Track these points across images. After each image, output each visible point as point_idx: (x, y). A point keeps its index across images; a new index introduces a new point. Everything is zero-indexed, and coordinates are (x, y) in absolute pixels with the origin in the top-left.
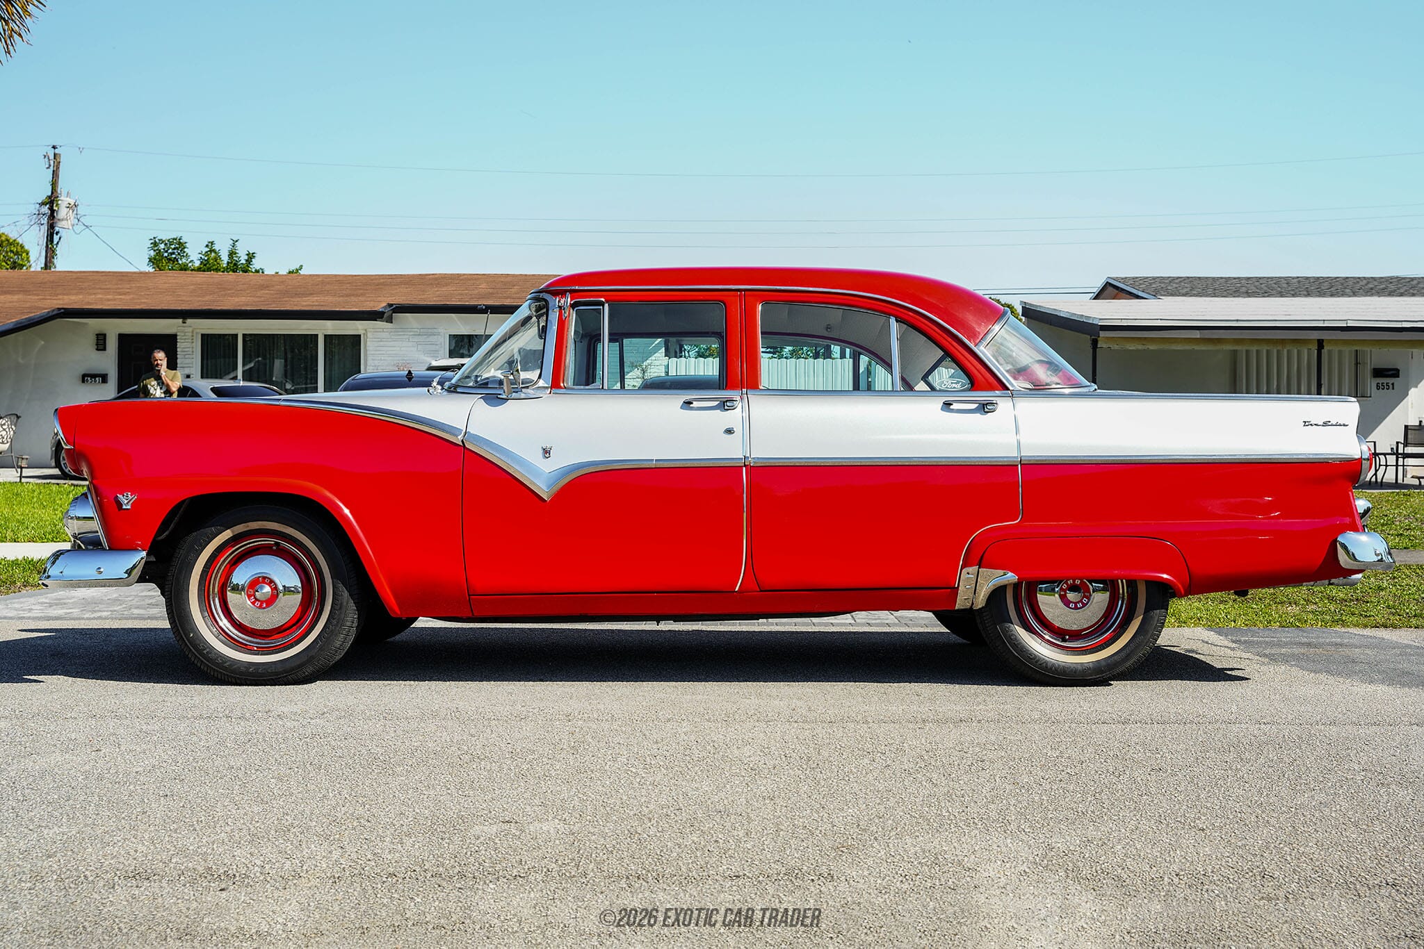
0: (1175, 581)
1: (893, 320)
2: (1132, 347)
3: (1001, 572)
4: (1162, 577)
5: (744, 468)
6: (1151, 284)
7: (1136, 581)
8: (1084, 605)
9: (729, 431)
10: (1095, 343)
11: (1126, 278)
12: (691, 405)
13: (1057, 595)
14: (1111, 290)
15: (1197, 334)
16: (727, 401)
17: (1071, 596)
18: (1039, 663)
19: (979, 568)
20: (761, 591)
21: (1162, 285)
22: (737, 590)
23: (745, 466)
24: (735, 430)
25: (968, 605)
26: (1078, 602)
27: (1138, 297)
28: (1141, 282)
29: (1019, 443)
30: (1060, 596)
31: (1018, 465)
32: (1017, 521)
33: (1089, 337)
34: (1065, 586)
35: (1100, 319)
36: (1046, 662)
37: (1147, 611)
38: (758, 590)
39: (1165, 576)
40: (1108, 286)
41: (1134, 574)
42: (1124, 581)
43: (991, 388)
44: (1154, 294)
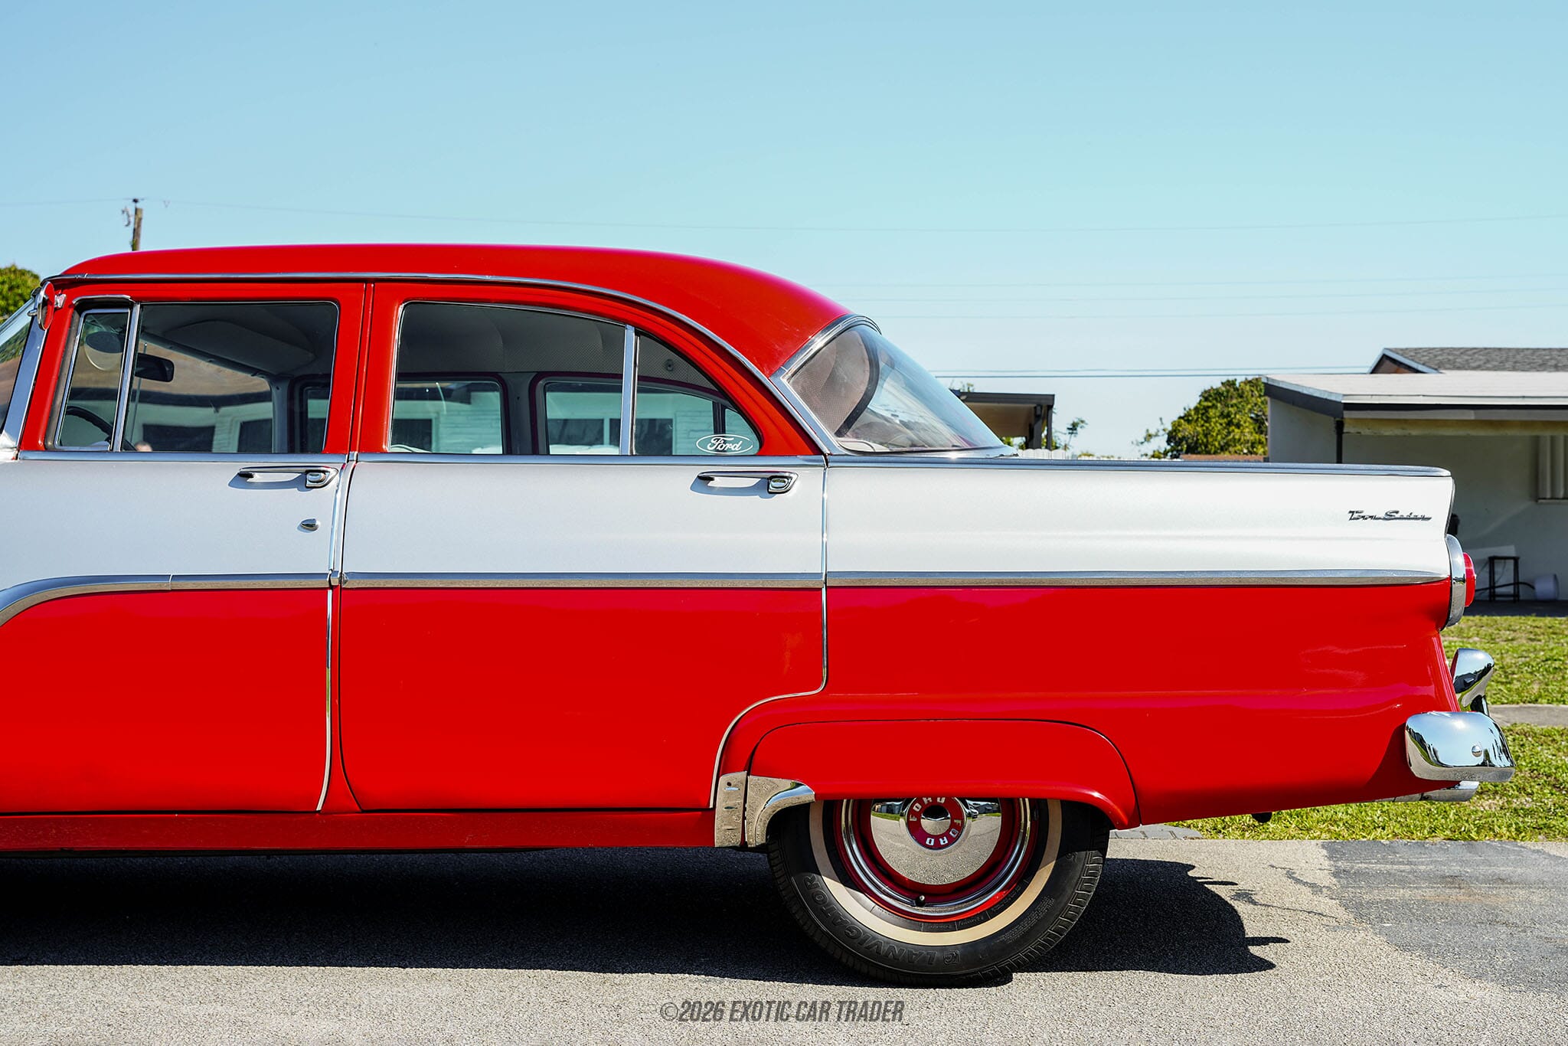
0: (1109, 801)
1: (630, 333)
2: (1388, 431)
3: (787, 783)
4: (1093, 796)
5: (330, 593)
6: (1436, 356)
7: (1046, 800)
8: (952, 841)
9: (309, 526)
10: (1340, 425)
11: (1407, 349)
12: (250, 480)
13: (902, 821)
14: (1387, 364)
15: (1471, 415)
16: (307, 472)
17: (928, 824)
18: (865, 945)
19: (748, 774)
20: (363, 811)
21: (1451, 357)
22: (319, 808)
23: (332, 587)
24: (318, 523)
25: (736, 841)
26: (942, 836)
27: (1417, 371)
28: (1425, 354)
29: (825, 547)
30: (909, 824)
31: (821, 589)
32: (821, 689)
33: (1333, 419)
34: (917, 807)
35: (1345, 395)
36: (878, 944)
37: (1065, 851)
38: (358, 809)
39: (1096, 794)
40: (1384, 359)
41: (1043, 789)
42: (1027, 800)
43: (791, 451)
44: (1436, 367)
